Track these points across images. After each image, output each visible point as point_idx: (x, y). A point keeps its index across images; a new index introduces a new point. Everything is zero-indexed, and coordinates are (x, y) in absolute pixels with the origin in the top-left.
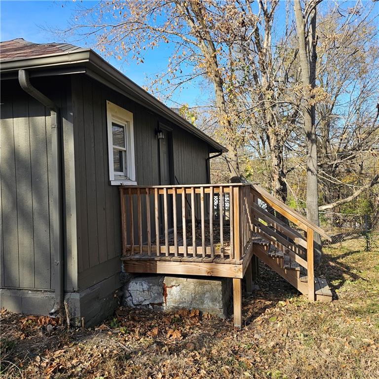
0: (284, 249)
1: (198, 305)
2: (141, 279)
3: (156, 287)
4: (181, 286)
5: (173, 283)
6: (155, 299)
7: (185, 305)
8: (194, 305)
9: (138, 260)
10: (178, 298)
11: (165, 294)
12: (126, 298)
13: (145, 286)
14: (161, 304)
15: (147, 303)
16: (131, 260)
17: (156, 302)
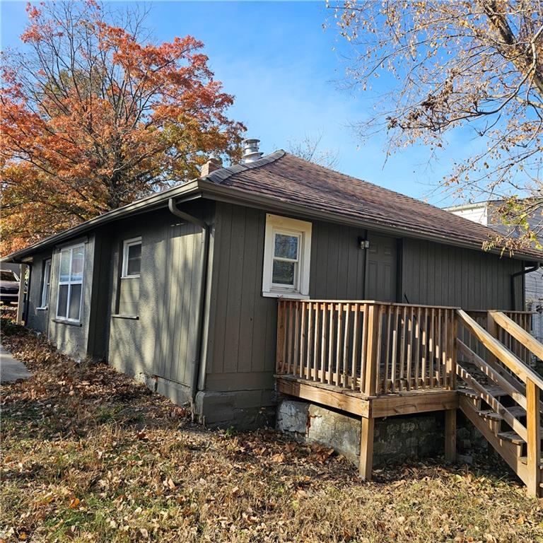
0: (498, 407)
1: (337, 444)
2: (291, 402)
3: (300, 414)
4: (323, 418)
5: (316, 413)
6: (299, 428)
7: (325, 441)
8: (333, 444)
9: (286, 380)
10: (319, 431)
11: (309, 425)
12: (279, 420)
13: (293, 411)
14: (304, 434)
15: (292, 430)
16: (281, 378)
17: (300, 431)
